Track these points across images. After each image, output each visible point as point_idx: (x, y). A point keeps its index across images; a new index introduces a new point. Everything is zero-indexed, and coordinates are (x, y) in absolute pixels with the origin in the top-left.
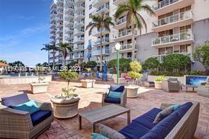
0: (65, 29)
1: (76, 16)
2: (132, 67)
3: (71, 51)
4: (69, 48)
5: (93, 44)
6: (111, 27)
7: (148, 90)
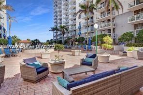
0: (63, 16)
1: (70, 6)
2: (105, 41)
3: (67, 31)
4: (66, 29)
5: (82, 25)
6: (94, 11)
7: (121, 58)
